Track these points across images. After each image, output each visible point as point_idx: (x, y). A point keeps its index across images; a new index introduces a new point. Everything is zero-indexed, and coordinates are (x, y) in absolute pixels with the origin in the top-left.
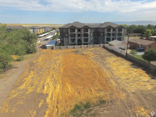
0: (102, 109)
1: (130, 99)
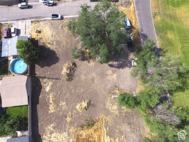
0: (83, 123)
1: (69, 127)
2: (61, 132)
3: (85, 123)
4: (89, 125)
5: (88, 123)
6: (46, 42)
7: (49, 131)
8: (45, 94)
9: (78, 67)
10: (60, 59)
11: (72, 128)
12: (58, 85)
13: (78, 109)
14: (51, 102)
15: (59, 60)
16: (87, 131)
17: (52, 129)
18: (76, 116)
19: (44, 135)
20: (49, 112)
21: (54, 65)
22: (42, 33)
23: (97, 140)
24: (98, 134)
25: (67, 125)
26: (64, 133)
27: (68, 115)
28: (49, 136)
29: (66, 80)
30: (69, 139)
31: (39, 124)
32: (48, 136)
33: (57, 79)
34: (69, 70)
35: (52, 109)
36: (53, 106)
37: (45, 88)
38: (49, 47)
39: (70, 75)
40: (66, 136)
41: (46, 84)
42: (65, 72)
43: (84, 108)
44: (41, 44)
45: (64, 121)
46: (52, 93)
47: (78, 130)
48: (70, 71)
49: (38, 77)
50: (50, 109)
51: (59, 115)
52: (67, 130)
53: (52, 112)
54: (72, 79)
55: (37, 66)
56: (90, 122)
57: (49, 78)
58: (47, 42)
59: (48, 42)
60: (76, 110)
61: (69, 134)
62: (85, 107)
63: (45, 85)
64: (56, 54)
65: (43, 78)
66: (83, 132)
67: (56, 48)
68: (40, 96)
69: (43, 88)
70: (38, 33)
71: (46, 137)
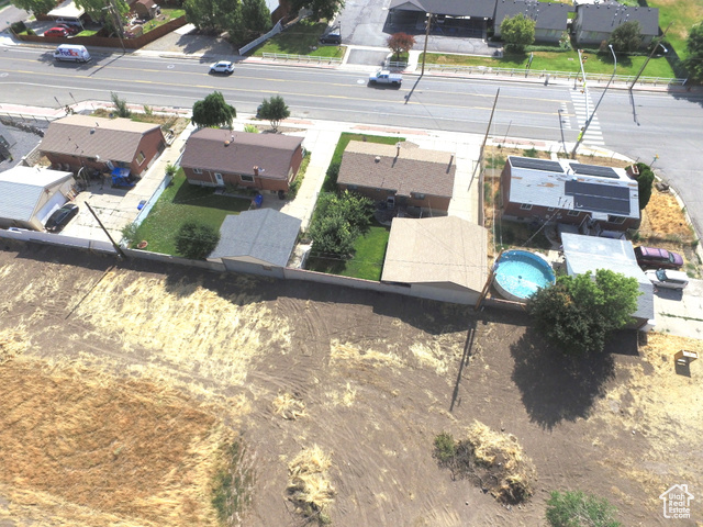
2: (253, 363)
3: (239, 467)
4: (226, 483)
5: (237, 480)
6: (634, 388)
7: (275, 326)
8: (404, 341)
9: (499, 510)
10: (546, 432)
11: (248, 408)
12: (430, 394)
13: (304, 453)
14: (370, 354)
15: (540, 422)
16: (209, 465)
17: (275, 337)
18: (285, 436)
19: (269, 311)
20: (336, 341)
21: (520, 397)
22: (681, 377)
23: (155, 499)
24: (174, 514)
25: (267, 391)
26: (245, 375)
27: (301, 405)
28: (259, 326)
29: (446, 431)
30: (216, 385)
31: (308, 302)
32: (260, 321)
33: (455, 395)
34: (490, 459)
35: (343, 351)
36: (351, 359)
37: (425, 344)
38: (609, 395)
39: (463, 456)
40: (233, 377)
41: (443, 349)
42: (482, 439)
43: (302, 481)
44: (619, 365)
45: (282, 385)
46: (402, 366)
47: (230, 429)
48: (485, 464)
49: (474, 326)
50: (344, 343)
51: (314, 372)
52: (250, 387)
53: (333, 349)
54: (443, 463)
55: (521, 331)
56: (234, 492)
57: (462, 364)
58: (632, 391)
59: (636, 397)
60: (307, 444)
61: (233, 390)
62: (301, 489)
63: (438, 346)
64: (571, 418)
65: (467, 342)
66: (215, 447)
67: (601, 424)
68: (398, 323)
69: (430, 336)
70: (676, 361)
71: (261, 315)
